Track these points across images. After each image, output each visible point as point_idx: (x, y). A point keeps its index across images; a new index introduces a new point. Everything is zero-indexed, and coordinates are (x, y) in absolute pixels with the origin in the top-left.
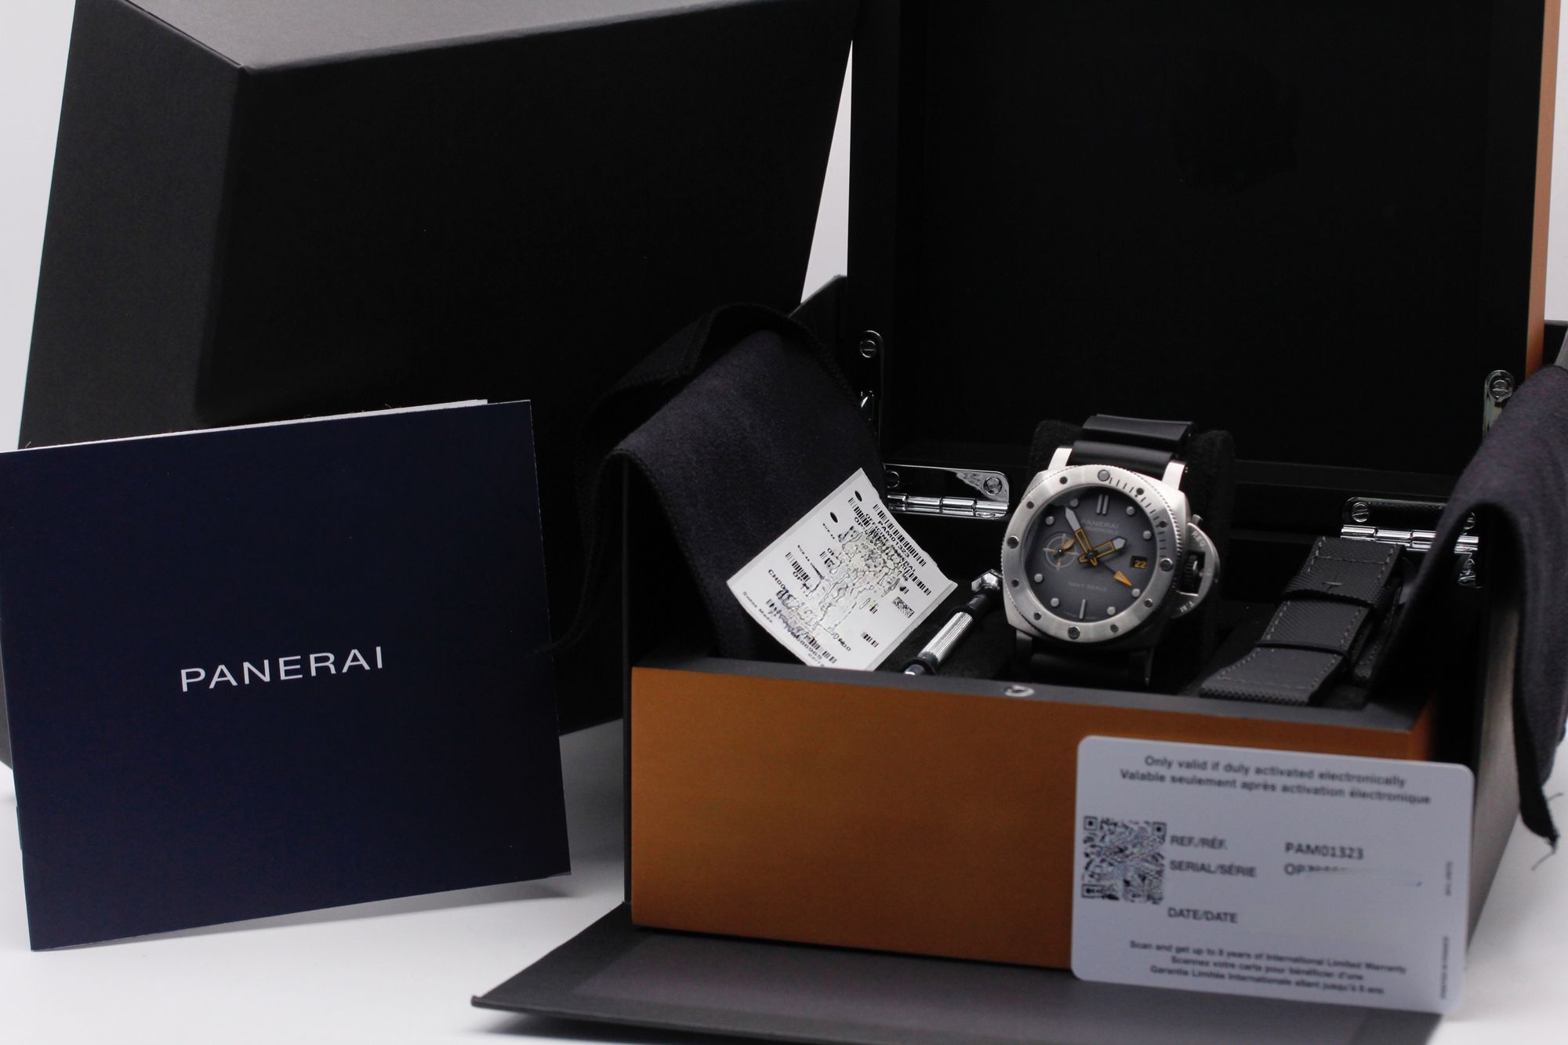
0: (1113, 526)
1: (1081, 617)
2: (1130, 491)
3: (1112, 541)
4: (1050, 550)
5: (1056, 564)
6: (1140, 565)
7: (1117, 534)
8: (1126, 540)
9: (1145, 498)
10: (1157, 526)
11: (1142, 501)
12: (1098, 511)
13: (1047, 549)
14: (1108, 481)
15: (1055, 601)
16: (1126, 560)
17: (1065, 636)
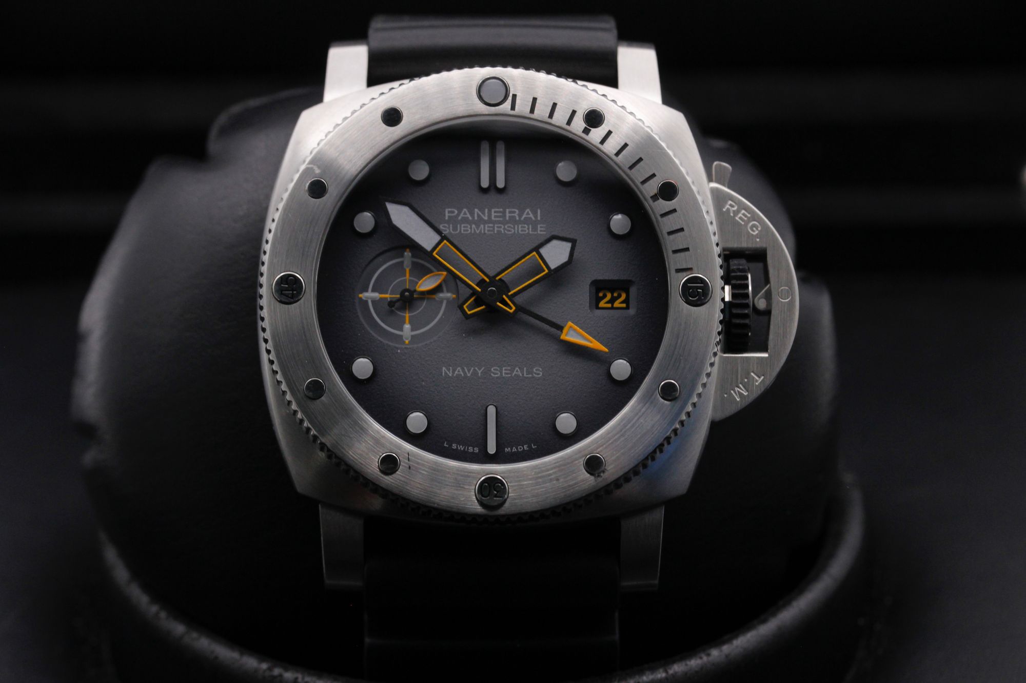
0: (528, 213)
1: (492, 449)
2: (569, 123)
3: (537, 249)
4: (376, 295)
5: (401, 329)
6: (612, 301)
7: (542, 231)
8: (573, 242)
9: (610, 133)
10: (655, 198)
11: (603, 142)
12: (485, 183)
13: (370, 295)
14: (507, 105)
15: (417, 421)
16: (581, 293)
17: (470, 502)
